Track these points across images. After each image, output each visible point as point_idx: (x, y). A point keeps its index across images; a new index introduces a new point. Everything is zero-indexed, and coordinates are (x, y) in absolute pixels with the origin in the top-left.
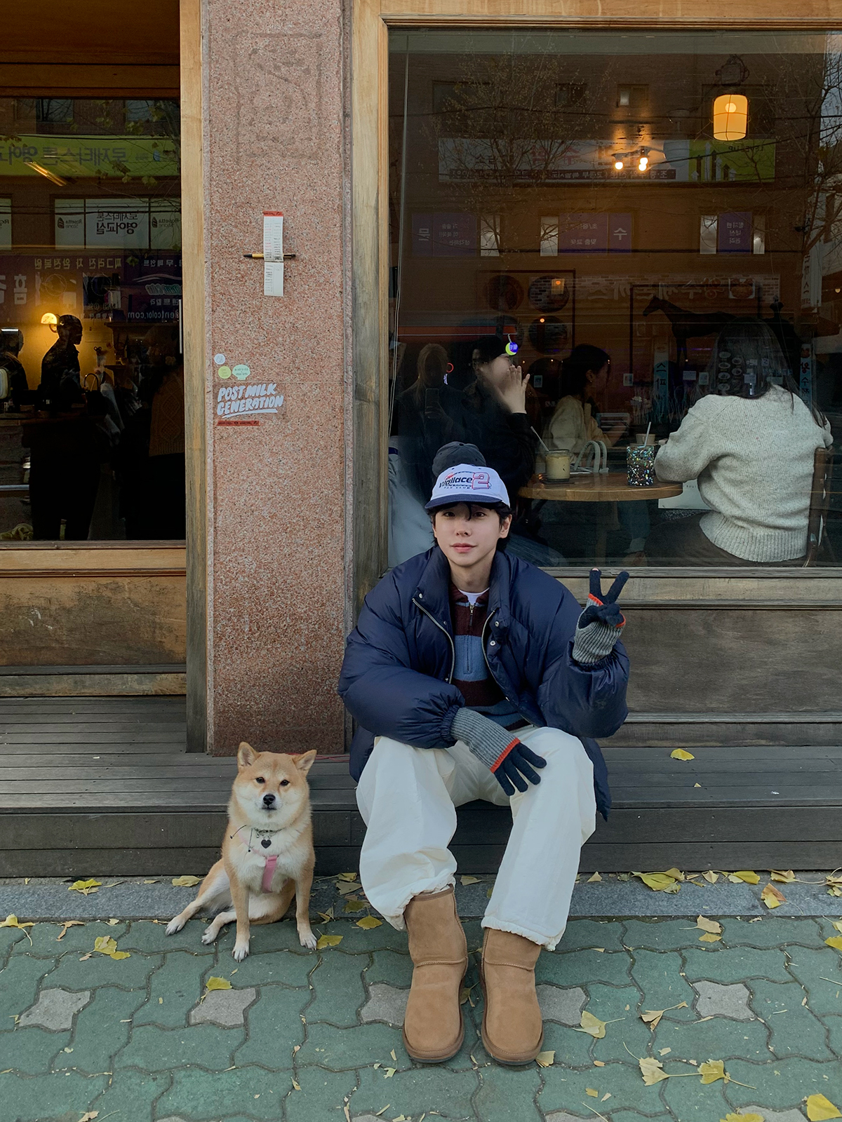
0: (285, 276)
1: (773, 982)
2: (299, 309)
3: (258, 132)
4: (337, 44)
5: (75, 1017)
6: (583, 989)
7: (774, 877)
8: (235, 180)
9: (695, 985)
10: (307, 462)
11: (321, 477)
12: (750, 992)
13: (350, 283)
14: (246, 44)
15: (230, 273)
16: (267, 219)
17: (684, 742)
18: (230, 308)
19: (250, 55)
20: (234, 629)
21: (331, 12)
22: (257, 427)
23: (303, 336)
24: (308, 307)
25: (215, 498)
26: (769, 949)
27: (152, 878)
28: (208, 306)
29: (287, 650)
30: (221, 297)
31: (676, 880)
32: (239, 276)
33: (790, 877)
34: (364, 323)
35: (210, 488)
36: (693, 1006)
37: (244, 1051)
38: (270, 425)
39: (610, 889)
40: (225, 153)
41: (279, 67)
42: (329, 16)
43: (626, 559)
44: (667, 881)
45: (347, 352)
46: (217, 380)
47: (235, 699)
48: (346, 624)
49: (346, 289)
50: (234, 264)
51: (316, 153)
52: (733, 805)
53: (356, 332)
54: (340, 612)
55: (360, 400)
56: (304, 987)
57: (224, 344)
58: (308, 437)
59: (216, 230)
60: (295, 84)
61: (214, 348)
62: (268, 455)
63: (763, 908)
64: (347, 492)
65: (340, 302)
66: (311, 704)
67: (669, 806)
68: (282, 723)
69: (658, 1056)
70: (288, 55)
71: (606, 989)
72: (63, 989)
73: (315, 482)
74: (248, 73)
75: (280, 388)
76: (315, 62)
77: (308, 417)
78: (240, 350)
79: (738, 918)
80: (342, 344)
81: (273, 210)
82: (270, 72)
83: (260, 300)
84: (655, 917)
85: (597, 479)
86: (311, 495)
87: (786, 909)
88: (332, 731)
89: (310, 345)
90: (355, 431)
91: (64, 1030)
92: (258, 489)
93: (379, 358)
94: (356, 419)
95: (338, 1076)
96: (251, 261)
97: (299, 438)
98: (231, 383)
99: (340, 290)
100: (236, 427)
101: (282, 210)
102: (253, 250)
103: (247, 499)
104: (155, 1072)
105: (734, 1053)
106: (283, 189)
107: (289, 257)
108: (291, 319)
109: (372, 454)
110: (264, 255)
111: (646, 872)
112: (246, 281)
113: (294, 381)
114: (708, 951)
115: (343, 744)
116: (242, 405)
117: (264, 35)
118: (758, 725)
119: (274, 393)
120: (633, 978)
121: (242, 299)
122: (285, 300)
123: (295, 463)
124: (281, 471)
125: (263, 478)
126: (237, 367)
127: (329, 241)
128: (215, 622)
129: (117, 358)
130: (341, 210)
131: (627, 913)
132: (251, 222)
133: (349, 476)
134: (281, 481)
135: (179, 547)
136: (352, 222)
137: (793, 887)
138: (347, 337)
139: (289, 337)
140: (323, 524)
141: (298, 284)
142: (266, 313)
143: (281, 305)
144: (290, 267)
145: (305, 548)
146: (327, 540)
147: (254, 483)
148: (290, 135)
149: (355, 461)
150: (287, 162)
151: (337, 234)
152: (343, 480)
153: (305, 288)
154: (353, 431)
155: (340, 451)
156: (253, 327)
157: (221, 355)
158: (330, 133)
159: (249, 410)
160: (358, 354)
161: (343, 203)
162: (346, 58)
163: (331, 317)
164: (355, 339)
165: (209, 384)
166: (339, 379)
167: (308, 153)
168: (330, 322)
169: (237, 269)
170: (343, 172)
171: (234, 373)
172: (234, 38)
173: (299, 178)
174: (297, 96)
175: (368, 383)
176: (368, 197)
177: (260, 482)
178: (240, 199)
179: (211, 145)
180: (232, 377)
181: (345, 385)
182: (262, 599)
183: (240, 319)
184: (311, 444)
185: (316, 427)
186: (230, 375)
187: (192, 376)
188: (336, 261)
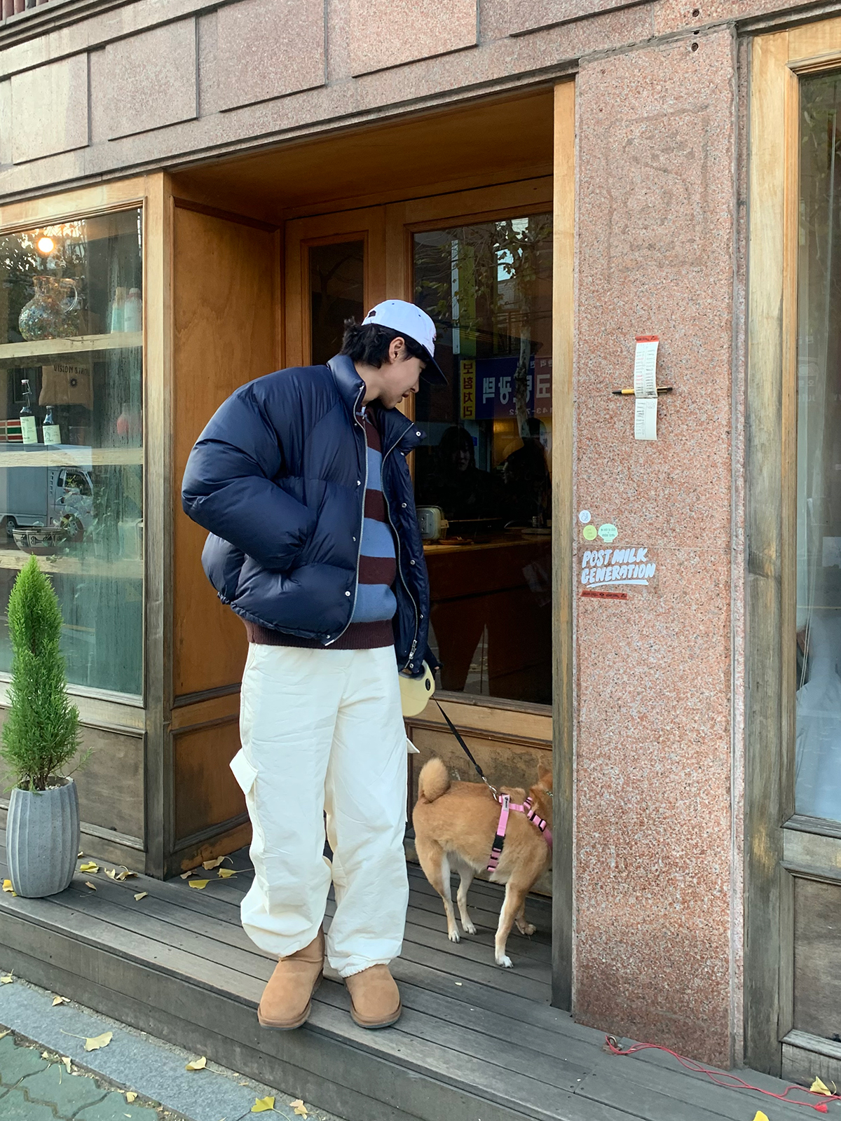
0: (659, 415)
2: (675, 455)
3: (632, 240)
4: (728, 114)
8: (606, 303)
10: (683, 651)
11: (701, 672)
13: (742, 420)
14: (620, 133)
15: (597, 414)
16: (640, 347)
18: (597, 456)
19: (624, 147)
21: (720, 73)
22: (624, 601)
23: (680, 490)
24: (686, 453)
25: (579, 685)
28: (575, 454)
30: (588, 442)
32: (607, 416)
34: (761, 470)
38: (640, 600)
40: (596, 271)
41: (657, 156)
42: (717, 81)
45: (737, 509)
46: (582, 541)
49: (737, 427)
50: (602, 403)
51: (700, 257)
53: (749, 481)
55: (755, 573)
57: (589, 499)
58: (685, 619)
60: (676, 173)
61: (579, 503)
62: (637, 637)
64: (737, 696)
65: (726, 446)
70: (669, 139)
73: (694, 679)
74: (622, 170)
75: (652, 555)
76: (700, 142)
77: (685, 593)
78: (607, 506)
80: (730, 500)
81: (648, 334)
82: (647, 165)
83: (630, 445)
86: (689, 695)
89: (688, 501)
90: (748, 614)
92: (625, 679)
93: (781, 518)
94: (749, 598)
96: (621, 398)
97: (674, 619)
98: (597, 545)
99: (726, 429)
100: (602, 600)
101: (657, 334)
102: (623, 385)
103: (614, 690)
106: (659, 307)
107: (664, 391)
108: (666, 468)
109: (771, 647)
110: (635, 390)
112: (615, 423)
113: (668, 546)
116: (608, 573)
117: (642, 120)
119: (644, 560)
121: (610, 444)
122: (659, 444)
123: (669, 651)
124: (652, 660)
125: (631, 665)
126: (604, 526)
127: (714, 368)
130: (732, 327)
132: (621, 352)
133: (739, 675)
134: (652, 672)
136: (746, 341)
138: (737, 491)
139: (663, 490)
140: (704, 738)
141: (675, 424)
142: (637, 462)
143: (654, 450)
144: (665, 403)
145: (680, 768)
146: (708, 762)
147: (621, 671)
148: (669, 239)
149: (748, 654)
150: (664, 274)
151: (725, 358)
152: (729, 680)
153: (683, 428)
154: (745, 615)
155: (726, 641)
156: (621, 479)
157: (587, 512)
158: (718, 229)
159: (616, 579)
160: (752, 512)
161: (734, 318)
162: (740, 129)
163: (714, 465)
164: (748, 492)
165: (575, 545)
166: (724, 546)
167: (691, 258)
168: (712, 471)
169: (605, 409)
170: (735, 278)
171: (600, 534)
172: (607, 130)
173: (678, 292)
174: (678, 189)
175: (766, 551)
176: (769, 306)
177: (628, 670)
178: (611, 325)
179: (580, 263)
180: (598, 538)
181: (733, 553)
182: (630, 828)
183: (607, 469)
184: (689, 628)
185: (694, 607)
186: (595, 536)
187: (560, 535)
188: (722, 393)
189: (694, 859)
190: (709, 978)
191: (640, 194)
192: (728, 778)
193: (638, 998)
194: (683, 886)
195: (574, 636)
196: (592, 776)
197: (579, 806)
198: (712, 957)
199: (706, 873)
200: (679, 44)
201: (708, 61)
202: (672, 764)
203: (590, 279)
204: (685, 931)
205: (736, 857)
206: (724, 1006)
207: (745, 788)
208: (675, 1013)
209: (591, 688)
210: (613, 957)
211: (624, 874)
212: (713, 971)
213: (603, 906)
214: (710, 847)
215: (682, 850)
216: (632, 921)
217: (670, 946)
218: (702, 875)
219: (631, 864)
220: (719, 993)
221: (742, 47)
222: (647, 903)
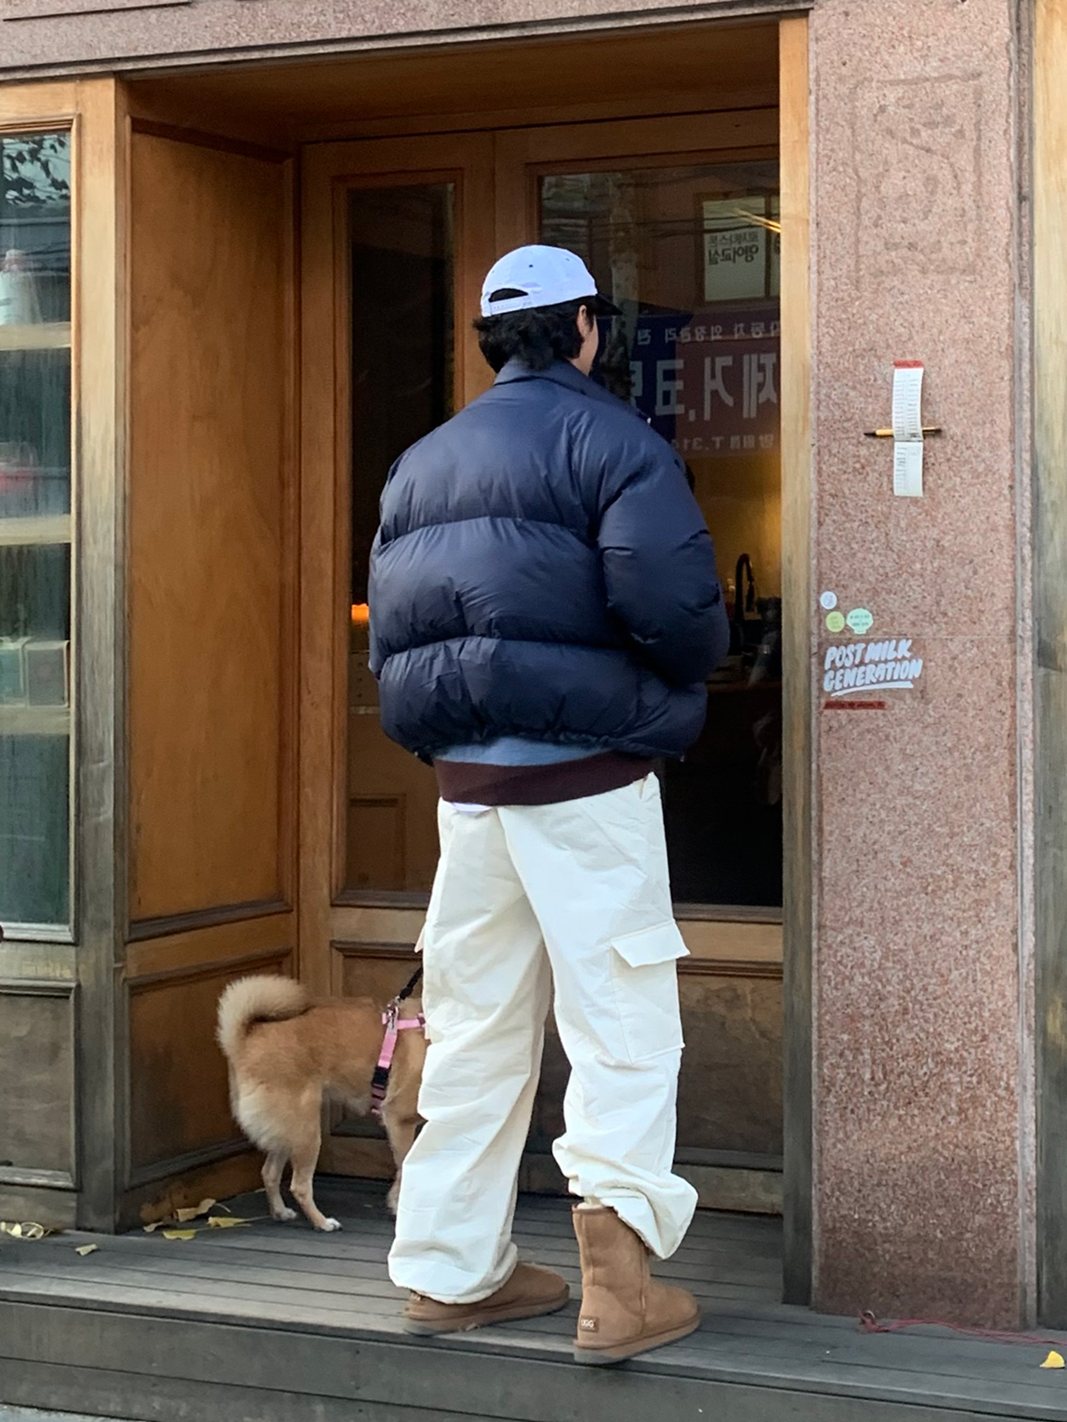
2: (946, 517)
3: (887, 236)
4: (1006, 87)
10: (958, 771)
11: (980, 797)
13: (1028, 471)
14: (869, 99)
15: (844, 462)
16: (899, 374)
18: (844, 518)
19: (875, 116)
21: (995, 35)
22: (882, 712)
23: (953, 561)
24: (959, 513)
28: (813, 515)
30: (831, 500)
32: (858, 465)
35: (815, 813)
38: (902, 709)
40: (839, 273)
41: (918, 131)
42: (993, 41)
45: (1023, 585)
46: (824, 635)
49: (1021, 480)
50: (850, 447)
51: (973, 264)
55: (1046, 667)
57: (834, 576)
58: (960, 731)
59: (826, 395)
60: (943, 156)
61: (820, 583)
62: (898, 758)
64: (1025, 826)
65: (1010, 504)
70: (932, 111)
73: (971, 807)
74: (873, 144)
75: (918, 649)
76: (971, 118)
77: (960, 696)
78: (858, 585)
80: (1014, 572)
81: (909, 358)
82: (905, 141)
83: (888, 503)
86: (965, 829)
89: (963, 575)
90: (1037, 721)
92: (883, 815)
94: (1039, 699)
96: (875, 441)
97: (946, 731)
98: (845, 638)
99: (1010, 482)
100: (850, 711)
101: (921, 358)
102: (878, 424)
103: (868, 832)
106: (924, 324)
107: (932, 434)
108: (934, 533)
110: (894, 431)
112: (868, 474)
113: (938, 636)
116: (860, 676)
117: (896, 83)
119: (908, 655)
121: (862, 503)
122: (925, 501)
123: (940, 773)
124: (918, 787)
125: (890, 795)
126: (853, 613)
130: (1013, 352)
132: (875, 380)
133: (1027, 797)
134: (918, 803)
136: (1032, 371)
138: (1023, 560)
139: (932, 562)
140: (984, 880)
141: (946, 476)
142: (898, 525)
143: (920, 510)
144: (932, 448)
145: (955, 925)
146: (989, 912)
147: (878, 806)
148: (934, 238)
149: (1038, 769)
150: (929, 282)
151: (1006, 392)
152: (1015, 804)
153: (955, 481)
154: (1034, 720)
155: (1011, 756)
156: (877, 549)
157: (831, 593)
158: (995, 230)
159: (872, 683)
160: (1042, 588)
161: (1017, 341)
162: (1021, 106)
163: (994, 529)
164: (1036, 563)
165: (815, 640)
166: (1008, 632)
167: (961, 264)
168: (992, 536)
169: (854, 456)
170: (1017, 291)
171: (850, 622)
172: (853, 91)
173: (947, 305)
174: (945, 175)
175: (1059, 637)
177: (887, 803)
178: (860, 344)
179: (819, 261)
180: (847, 629)
181: (1019, 641)
182: (890, 1020)
183: (858, 535)
184: (964, 741)
185: (971, 713)
186: (843, 626)
187: (792, 628)
188: (1003, 438)
189: (972, 1051)
190: (993, 1212)
191: (896, 177)
192: (1014, 931)
193: (902, 1259)
194: (959, 1090)
195: (814, 766)
196: (839, 954)
197: (821, 999)
198: (997, 1182)
199: (988, 1067)
201: (980, 17)
202: (944, 921)
203: (833, 283)
204: (963, 1153)
205: (1026, 1040)
206: (1012, 1245)
207: (1036, 945)
208: (951, 1269)
209: (837, 831)
210: (868, 1208)
211: (883, 1087)
212: (999, 1202)
213: (855, 1137)
214: (992, 1029)
215: (958, 1040)
216: (893, 1151)
217: (943, 1177)
218: (984, 1073)
219: (892, 1071)
220: (1006, 1229)
222: (913, 1123)
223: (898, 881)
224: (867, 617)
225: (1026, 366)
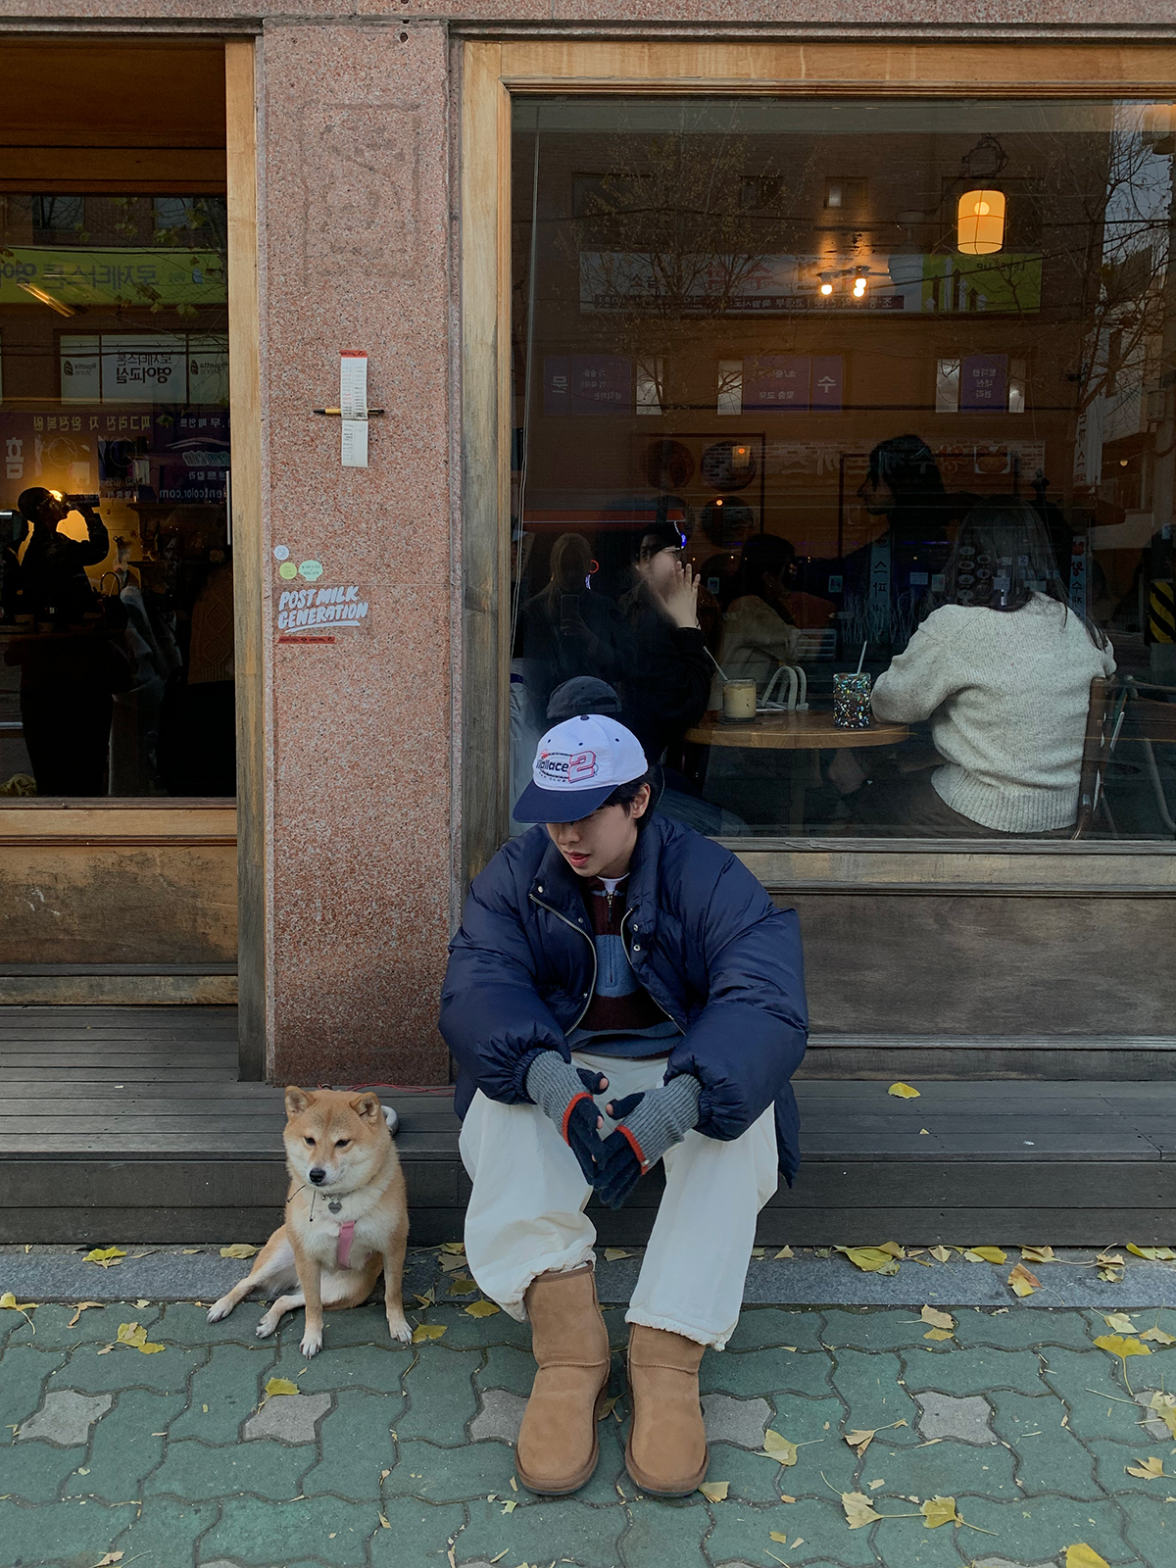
0: (370, 439)
1: (1022, 1394)
2: (389, 485)
3: (335, 242)
5: (92, 1427)
6: (767, 1400)
7: (1026, 1254)
8: (303, 308)
9: (919, 1397)
10: (400, 693)
11: (418, 713)
12: (992, 1408)
13: (458, 449)
14: (316, 118)
15: (295, 435)
16: (346, 362)
17: (908, 1074)
18: (295, 484)
19: (322, 134)
20: (302, 918)
21: (432, 73)
22: (332, 645)
23: (395, 521)
24: (401, 483)
25: (276, 742)
26: (1017, 1351)
27: (195, 1246)
28: (265, 480)
29: (373, 946)
30: (283, 467)
31: (894, 1257)
32: (307, 439)
33: (1048, 1255)
34: (478, 504)
35: (268, 728)
36: (915, 1426)
37: (314, 1477)
39: (804, 1268)
40: (289, 270)
41: (362, 150)
42: (431, 80)
43: (830, 827)
44: (882, 1259)
45: (454, 543)
46: (277, 581)
47: (303, 1011)
48: (452, 911)
49: (453, 457)
50: (301, 422)
51: (413, 270)
52: (970, 1159)
54: (444, 894)
55: (472, 609)
56: (396, 1392)
57: (287, 532)
58: (401, 659)
59: (276, 376)
60: (384, 174)
61: (273, 538)
62: (347, 683)
63: (1011, 1297)
64: (454, 734)
65: (444, 476)
66: (404, 1018)
67: (885, 1159)
68: (366, 1044)
69: (867, 1490)
70: (374, 134)
71: (798, 1401)
72: (76, 1392)
73: (411, 721)
74: (319, 159)
75: (364, 593)
76: (410, 144)
78: (309, 540)
79: (977, 1308)
80: (448, 533)
81: (354, 348)
82: (349, 157)
83: (336, 472)
84: (865, 1306)
85: (792, 719)
86: (406, 738)
87: (1042, 1298)
88: (433, 1054)
89: (404, 534)
90: (465, 651)
91: (77, 1445)
93: (498, 552)
94: (466, 635)
95: (440, 1511)
96: (324, 418)
97: (389, 660)
98: (298, 584)
99: (444, 458)
100: (303, 645)
101: (365, 349)
102: (327, 404)
103: (319, 743)
104: (198, 1502)
105: (969, 1488)
106: (367, 320)
107: (376, 414)
108: (379, 498)
109: (488, 682)
110: (341, 411)
111: (853, 1247)
112: (317, 446)
113: (382, 583)
114: (936, 1353)
115: (447, 1072)
116: (312, 616)
117: (341, 106)
118: (1007, 1052)
119: (355, 599)
120: (835, 1388)
121: (312, 470)
122: (370, 472)
123: (384, 695)
124: (364, 706)
125: (340, 714)
126: (304, 564)
127: (431, 391)
128: (276, 907)
129: (145, 552)
130: (447, 349)
131: (828, 1300)
132: (323, 366)
133: (457, 712)
134: (365, 718)
135: (227, 806)
136: (461, 366)
137: (1051, 1268)
138: (454, 522)
139: (376, 523)
140: (422, 777)
141: (388, 451)
142: (344, 491)
143: (365, 479)
144: (376, 426)
147: (328, 722)
148: (377, 246)
149: (466, 690)
150: (372, 283)
151: (441, 381)
152: (448, 718)
153: (397, 456)
154: (462, 651)
155: (445, 679)
156: (326, 509)
157: (284, 547)
158: (431, 242)
159: (321, 622)
160: (469, 546)
161: (449, 340)
162: (452, 138)
163: (431, 496)
164: (465, 525)
165: (268, 586)
166: (443, 581)
167: (402, 269)
168: (430, 502)
169: (305, 430)
171: (301, 571)
172: (301, 110)
173: (389, 305)
174: (387, 192)
175: (483, 585)
176: (484, 332)
177: (337, 719)
178: (309, 333)
180: (299, 577)
181: (451, 588)
184: (406, 668)
185: (411, 646)
186: (295, 575)
187: (244, 576)
188: (439, 420)
200: (386, 29)
201: (418, 56)
203: (282, 278)
209: (291, 743)
221: (453, 50)
223: (346, 782)
224: (317, 567)
225: (456, 361)
